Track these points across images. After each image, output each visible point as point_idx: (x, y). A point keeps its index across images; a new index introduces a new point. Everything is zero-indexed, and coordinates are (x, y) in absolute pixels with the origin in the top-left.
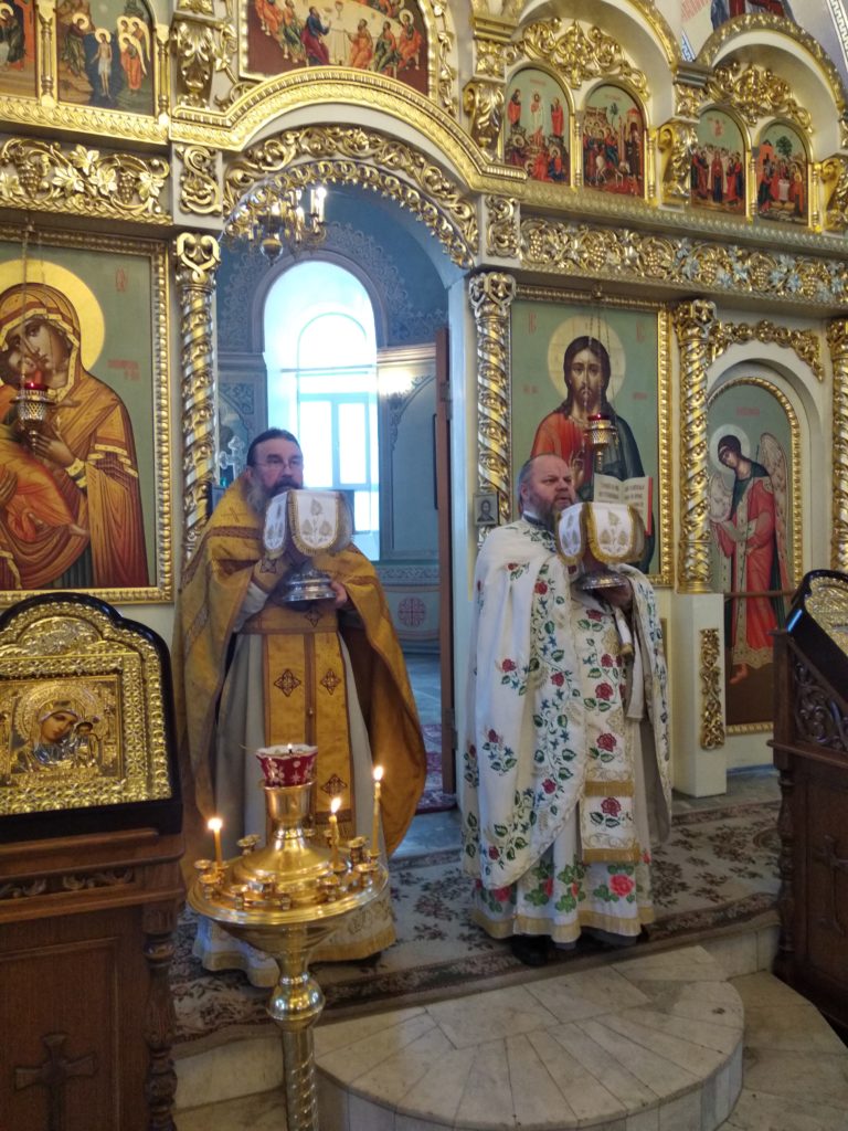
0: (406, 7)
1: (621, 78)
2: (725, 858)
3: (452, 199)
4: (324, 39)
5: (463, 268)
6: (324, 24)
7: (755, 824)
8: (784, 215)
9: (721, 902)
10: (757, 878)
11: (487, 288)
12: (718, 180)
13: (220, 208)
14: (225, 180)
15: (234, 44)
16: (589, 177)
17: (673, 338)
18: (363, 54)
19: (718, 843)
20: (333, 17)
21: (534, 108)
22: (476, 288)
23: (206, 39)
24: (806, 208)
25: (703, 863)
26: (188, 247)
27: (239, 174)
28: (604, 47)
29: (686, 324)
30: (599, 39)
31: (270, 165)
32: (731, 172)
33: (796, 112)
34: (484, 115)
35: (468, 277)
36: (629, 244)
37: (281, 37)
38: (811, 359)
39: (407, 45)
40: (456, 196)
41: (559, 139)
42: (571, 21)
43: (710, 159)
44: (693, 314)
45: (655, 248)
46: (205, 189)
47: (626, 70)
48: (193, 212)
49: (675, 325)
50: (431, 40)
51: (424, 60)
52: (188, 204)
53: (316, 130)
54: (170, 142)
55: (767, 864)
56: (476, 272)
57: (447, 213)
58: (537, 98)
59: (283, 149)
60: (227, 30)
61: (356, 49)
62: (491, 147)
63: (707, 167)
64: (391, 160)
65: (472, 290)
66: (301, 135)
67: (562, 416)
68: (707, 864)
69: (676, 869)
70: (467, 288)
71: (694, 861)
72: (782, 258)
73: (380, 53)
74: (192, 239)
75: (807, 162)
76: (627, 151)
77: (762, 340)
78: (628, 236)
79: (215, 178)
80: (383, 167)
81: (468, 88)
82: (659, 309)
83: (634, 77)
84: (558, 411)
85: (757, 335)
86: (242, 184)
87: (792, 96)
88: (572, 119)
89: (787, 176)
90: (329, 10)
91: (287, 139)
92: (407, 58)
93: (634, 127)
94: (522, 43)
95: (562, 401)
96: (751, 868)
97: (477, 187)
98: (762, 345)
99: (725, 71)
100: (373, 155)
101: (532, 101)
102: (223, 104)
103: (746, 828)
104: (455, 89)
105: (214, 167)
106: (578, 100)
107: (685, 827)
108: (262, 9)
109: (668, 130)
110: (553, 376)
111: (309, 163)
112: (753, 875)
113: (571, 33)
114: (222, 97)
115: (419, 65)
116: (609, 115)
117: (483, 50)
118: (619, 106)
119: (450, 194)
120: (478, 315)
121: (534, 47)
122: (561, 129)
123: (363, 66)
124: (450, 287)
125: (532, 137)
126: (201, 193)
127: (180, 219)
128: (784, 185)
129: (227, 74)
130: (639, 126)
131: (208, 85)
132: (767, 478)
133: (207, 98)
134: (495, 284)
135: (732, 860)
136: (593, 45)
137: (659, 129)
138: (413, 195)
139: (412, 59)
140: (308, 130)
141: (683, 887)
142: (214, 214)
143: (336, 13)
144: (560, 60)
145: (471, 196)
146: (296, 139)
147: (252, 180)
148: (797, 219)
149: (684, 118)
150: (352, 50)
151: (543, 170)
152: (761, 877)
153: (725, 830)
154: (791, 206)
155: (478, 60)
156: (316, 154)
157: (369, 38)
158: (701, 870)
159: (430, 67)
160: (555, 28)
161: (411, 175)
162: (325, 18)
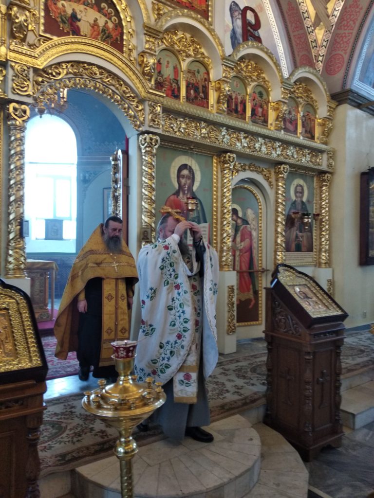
0: (114, 16)
1: (201, 59)
2: (241, 378)
3: (134, 101)
4: (79, 24)
5: (137, 130)
6: (79, 17)
7: (249, 364)
8: (260, 121)
9: (243, 396)
10: (255, 386)
11: (148, 140)
12: (236, 105)
13: (31, 94)
14: (34, 81)
15: (37, 19)
16: (188, 98)
17: (219, 167)
18: (95, 33)
19: (237, 373)
20: (83, 14)
21: (167, 67)
22: (143, 140)
23: (26, 15)
24: (268, 119)
25: (233, 381)
26: (15, 109)
27: (40, 79)
28: (195, 45)
29: (225, 162)
30: (193, 42)
31: (54, 76)
32: (241, 102)
33: (265, 82)
34: (147, 67)
35: (139, 135)
36: (204, 128)
37: (59, 20)
38: (268, 179)
39: (115, 32)
40: (136, 100)
41: (177, 81)
42: (182, 33)
43: (234, 97)
44: (227, 158)
45: (213, 130)
46: (24, 84)
47: (203, 56)
48: (18, 94)
49: (220, 162)
50: (125, 31)
51: (122, 40)
52: (16, 90)
53: (76, 64)
54: (7, 60)
55: (257, 380)
56: (143, 133)
57: (131, 106)
58: (168, 63)
59: (61, 70)
60: (34, 13)
61: (93, 30)
62: (150, 80)
63: (232, 99)
64: (108, 81)
65: (141, 141)
66: (69, 65)
67: (176, 196)
68: (235, 381)
69: (223, 384)
70: (138, 139)
71: (230, 380)
72: (260, 139)
73: (103, 33)
74: (17, 106)
75: (269, 102)
76: (203, 89)
77: (251, 171)
78: (203, 124)
79: (29, 80)
80: (104, 84)
81: (141, 54)
82: (213, 155)
83: (206, 59)
84: (174, 194)
85: (249, 169)
86: (41, 83)
87: (263, 75)
88: (182, 73)
89: (261, 107)
90: (81, 11)
91: (63, 66)
92: (115, 37)
93: (205, 80)
94: (162, 38)
95: (176, 190)
96: (252, 382)
97: (145, 97)
98: (251, 172)
99: (240, 62)
100: (101, 78)
101: (166, 64)
102: (32, 46)
103: (246, 366)
104: (134, 54)
105: (29, 74)
106: (184, 65)
107: (223, 367)
108: (50, 6)
109: (219, 83)
110: (173, 179)
111: (72, 78)
112: (253, 385)
113: (183, 38)
114: (31, 42)
115: (120, 42)
116: (196, 74)
117: (148, 39)
118: (200, 70)
119: (133, 98)
120: (143, 151)
121: (167, 41)
122: (178, 76)
123: (96, 38)
124: (130, 138)
125: (165, 78)
126: (22, 85)
127: (11, 96)
128: (260, 110)
129: (34, 33)
130: (207, 80)
131: (25, 36)
132: (248, 225)
133: (25, 42)
134: (151, 139)
135: (244, 379)
136: (191, 44)
137: (215, 82)
138: (117, 97)
139: (117, 38)
140: (72, 63)
141: (228, 391)
142: (28, 96)
143: (84, 13)
144: (178, 48)
145: (141, 101)
146: (67, 66)
147: (46, 83)
148: (265, 124)
149: (225, 79)
150: (91, 30)
151: (170, 92)
152: (256, 385)
153: (239, 367)
154: (262, 118)
155: (146, 43)
156: (75, 74)
157: (98, 26)
158: (233, 384)
159: (124, 43)
160: (176, 34)
161: (117, 88)
162: (80, 15)
